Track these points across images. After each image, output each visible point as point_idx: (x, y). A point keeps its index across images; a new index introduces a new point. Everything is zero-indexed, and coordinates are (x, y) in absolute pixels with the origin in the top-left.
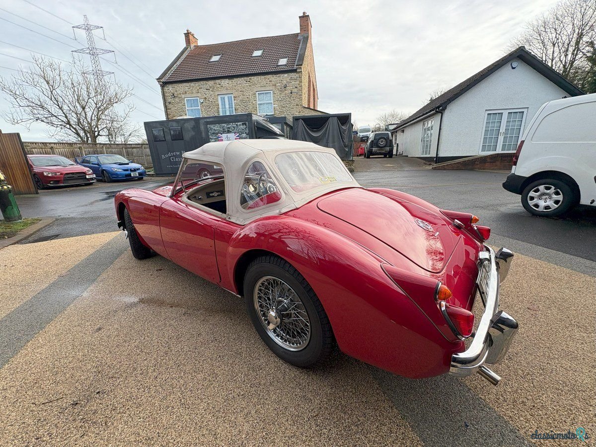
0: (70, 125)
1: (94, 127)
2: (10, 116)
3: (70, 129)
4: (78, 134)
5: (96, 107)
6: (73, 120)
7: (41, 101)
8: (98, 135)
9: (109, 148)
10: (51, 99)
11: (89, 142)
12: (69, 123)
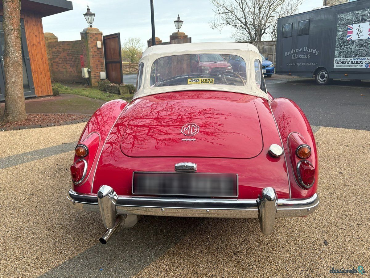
0: (247, 26)
1: (263, 26)
2: (213, 22)
3: (245, 29)
4: (249, 33)
5: (269, 5)
6: (250, 20)
7: (233, 6)
8: (264, 32)
9: (261, 46)
10: (239, 4)
11: (256, 40)
12: (246, 24)
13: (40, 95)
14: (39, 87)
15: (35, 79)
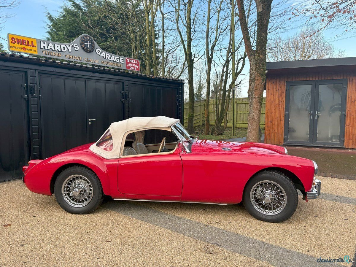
13: (350, 147)
14: (351, 140)
15: (348, 132)
